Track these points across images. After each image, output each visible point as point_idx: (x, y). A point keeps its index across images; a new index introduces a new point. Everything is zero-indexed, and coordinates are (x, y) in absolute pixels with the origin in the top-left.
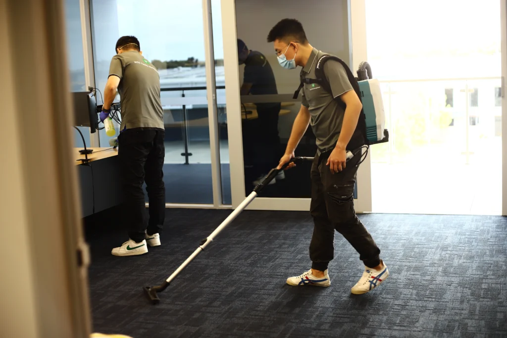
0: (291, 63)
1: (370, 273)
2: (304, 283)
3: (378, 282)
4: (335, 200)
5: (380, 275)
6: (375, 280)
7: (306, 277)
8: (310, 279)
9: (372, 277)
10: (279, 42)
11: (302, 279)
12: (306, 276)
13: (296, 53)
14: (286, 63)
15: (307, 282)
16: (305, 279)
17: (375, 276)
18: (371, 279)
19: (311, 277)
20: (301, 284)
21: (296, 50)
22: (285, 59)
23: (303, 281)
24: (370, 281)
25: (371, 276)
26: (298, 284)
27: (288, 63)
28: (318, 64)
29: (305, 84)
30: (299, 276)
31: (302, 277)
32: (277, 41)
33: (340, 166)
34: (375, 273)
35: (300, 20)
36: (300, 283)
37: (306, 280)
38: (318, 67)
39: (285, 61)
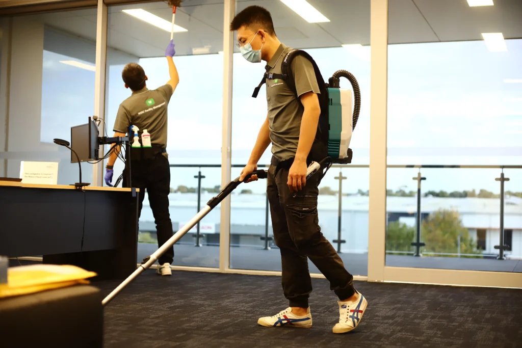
0: (257, 54)
1: (347, 308)
2: (281, 323)
3: (360, 314)
4: (295, 213)
5: (359, 306)
6: (356, 313)
7: (285, 316)
8: (289, 318)
9: (351, 311)
10: (246, 29)
11: (279, 318)
12: (283, 314)
13: (264, 43)
14: (251, 55)
15: (285, 322)
16: (282, 318)
17: (354, 309)
18: (351, 314)
19: (291, 316)
20: (278, 325)
21: (264, 39)
22: (251, 49)
23: (280, 321)
24: (350, 317)
25: (349, 311)
26: (273, 324)
27: (253, 54)
28: (286, 58)
29: (267, 79)
30: (275, 316)
31: (279, 316)
32: (243, 28)
33: (299, 181)
34: (354, 305)
35: (268, 9)
36: (276, 323)
37: (283, 320)
38: (285, 61)
39: (251, 51)
